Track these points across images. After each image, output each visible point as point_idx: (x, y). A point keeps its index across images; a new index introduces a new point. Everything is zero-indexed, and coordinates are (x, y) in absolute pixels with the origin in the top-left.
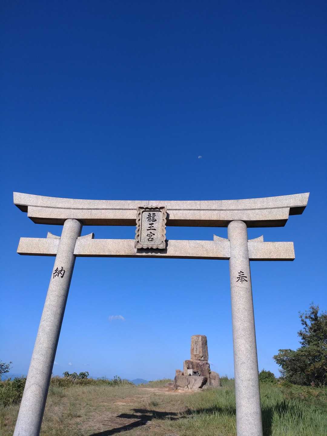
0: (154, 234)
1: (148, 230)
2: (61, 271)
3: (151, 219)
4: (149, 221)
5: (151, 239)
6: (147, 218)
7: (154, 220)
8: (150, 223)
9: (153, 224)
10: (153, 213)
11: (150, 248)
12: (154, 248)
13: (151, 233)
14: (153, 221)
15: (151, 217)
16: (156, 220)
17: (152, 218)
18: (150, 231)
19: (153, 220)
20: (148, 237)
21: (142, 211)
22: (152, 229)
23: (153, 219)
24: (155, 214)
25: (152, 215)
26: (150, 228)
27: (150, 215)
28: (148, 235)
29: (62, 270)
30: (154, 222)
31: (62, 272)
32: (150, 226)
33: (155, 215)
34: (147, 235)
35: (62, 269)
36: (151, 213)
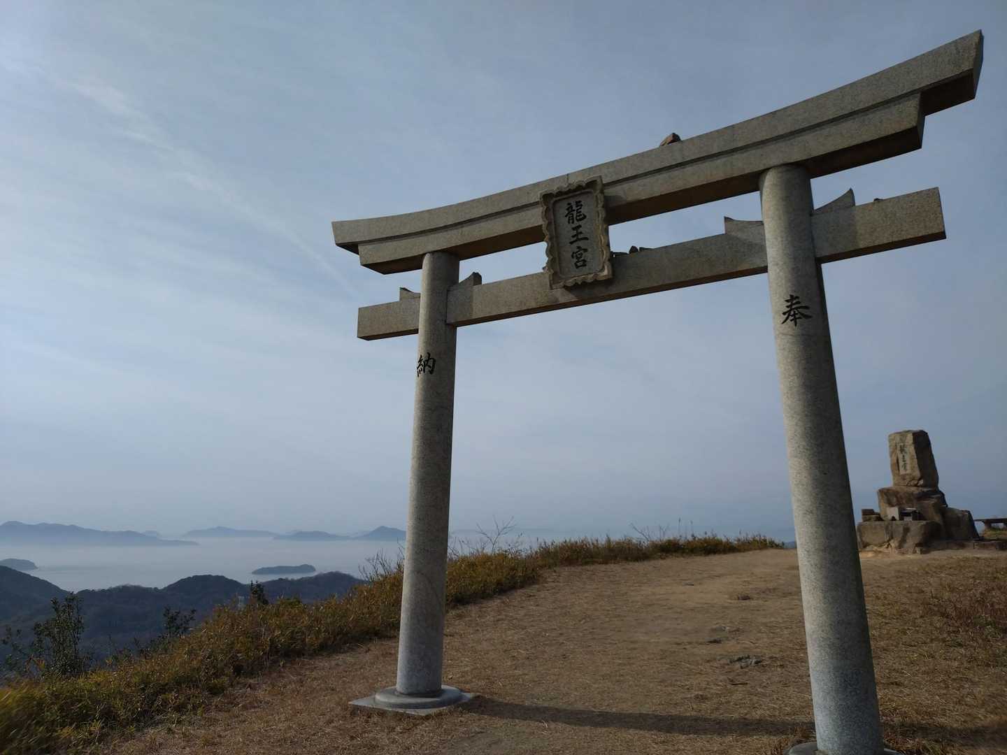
0: (586, 250)
1: (571, 243)
2: (427, 361)
3: (575, 216)
4: (571, 221)
5: (581, 263)
6: (566, 216)
7: (581, 217)
8: (574, 226)
9: (580, 226)
10: (576, 202)
11: (580, 283)
12: (589, 281)
13: (579, 248)
14: (581, 220)
15: (574, 210)
16: (585, 217)
17: (575, 213)
18: (575, 245)
19: (578, 218)
20: (575, 260)
21: (552, 202)
22: (582, 239)
23: (579, 216)
24: (580, 202)
25: (574, 208)
26: (575, 239)
27: (570, 208)
28: (575, 255)
29: (429, 359)
30: (580, 223)
31: (431, 363)
32: (575, 232)
33: (581, 205)
34: (573, 256)
35: (429, 357)
36: (573, 202)
